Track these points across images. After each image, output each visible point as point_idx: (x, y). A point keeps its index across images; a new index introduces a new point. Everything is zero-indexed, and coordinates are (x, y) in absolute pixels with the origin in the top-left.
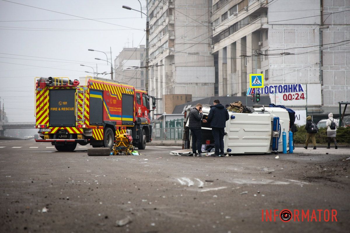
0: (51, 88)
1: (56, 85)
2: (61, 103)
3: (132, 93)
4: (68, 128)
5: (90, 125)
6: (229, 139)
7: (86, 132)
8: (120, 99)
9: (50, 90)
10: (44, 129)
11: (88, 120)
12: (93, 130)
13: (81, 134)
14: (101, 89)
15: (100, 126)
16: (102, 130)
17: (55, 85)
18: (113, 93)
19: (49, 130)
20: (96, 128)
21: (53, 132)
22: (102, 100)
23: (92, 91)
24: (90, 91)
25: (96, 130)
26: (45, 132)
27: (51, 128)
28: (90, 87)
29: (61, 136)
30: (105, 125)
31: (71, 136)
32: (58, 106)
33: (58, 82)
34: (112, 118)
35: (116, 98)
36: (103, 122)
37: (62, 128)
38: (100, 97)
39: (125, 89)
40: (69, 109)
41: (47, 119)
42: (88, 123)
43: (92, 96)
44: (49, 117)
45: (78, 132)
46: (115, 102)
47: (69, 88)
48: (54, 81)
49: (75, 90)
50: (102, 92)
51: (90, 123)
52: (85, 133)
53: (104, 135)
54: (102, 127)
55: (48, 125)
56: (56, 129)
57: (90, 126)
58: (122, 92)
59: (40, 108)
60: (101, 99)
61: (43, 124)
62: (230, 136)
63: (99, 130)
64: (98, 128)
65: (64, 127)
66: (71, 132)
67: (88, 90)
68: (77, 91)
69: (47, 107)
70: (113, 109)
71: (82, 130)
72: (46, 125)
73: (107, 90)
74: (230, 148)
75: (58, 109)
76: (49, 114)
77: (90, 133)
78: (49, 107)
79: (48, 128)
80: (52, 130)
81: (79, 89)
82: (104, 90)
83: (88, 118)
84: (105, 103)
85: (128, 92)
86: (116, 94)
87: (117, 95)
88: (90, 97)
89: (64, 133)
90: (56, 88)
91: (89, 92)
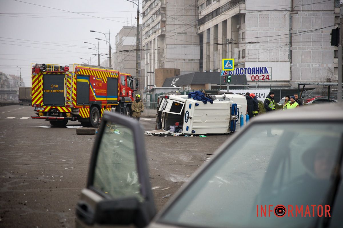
0: (45, 73)
1: (49, 71)
2: (53, 86)
3: (117, 77)
4: (59, 108)
5: (77, 105)
6: (194, 122)
7: (73, 111)
8: (105, 82)
9: (44, 75)
10: (38, 108)
11: (75, 101)
12: (80, 109)
13: (70, 112)
14: (88, 74)
15: (86, 106)
16: (88, 109)
17: (48, 71)
18: (99, 78)
19: (43, 109)
20: (83, 107)
21: (46, 110)
22: (88, 83)
23: (79, 76)
24: (77, 77)
25: (83, 109)
26: (39, 110)
27: (45, 107)
28: (77, 73)
29: (53, 114)
30: (91, 105)
31: (61, 114)
32: (50, 89)
33: (50, 68)
34: (97, 99)
35: (101, 81)
36: (89, 102)
37: (54, 107)
38: (87, 81)
39: (110, 73)
40: (60, 91)
41: (42, 99)
42: (75, 103)
43: (79, 80)
44: (43, 98)
45: (67, 111)
46: (100, 85)
47: (59, 73)
48: (47, 67)
49: (65, 75)
50: (89, 77)
51: (77, 104)
52: (73, 112)
53: (90, 113)
54: (88, 106)
55: (42, 104)
56: (49, 108)
57: (77, 106)
58: (108, 76)
59: (35, 90)
60: (87, 83)
61: (38, 103)
62: (194, 120)
63: (85, 109)
64: (84, 108)
65: (56, 106)
66: (61, 111)
67: (76, 76)
68: (66, 76)
69: (41, 89)
70: (98, 91)
71: (70, 110)
72: (41, 105)
73: (93, 75)
74: (194, 130)
75: (50, 91)
76: (43, 95)
77: (77, 112)
78: (43, 90)
79: (42, 107)
80: (45, 109)
81: (68, 75)
82: (91, 75)
83: (76, 99)
84: (91, 86)
85: (113, 76)
86: (101, 78)
87: (103, 79)
88: (77, 82)
89: (55, 111)
90: (49, 73)
91: (76, 77)
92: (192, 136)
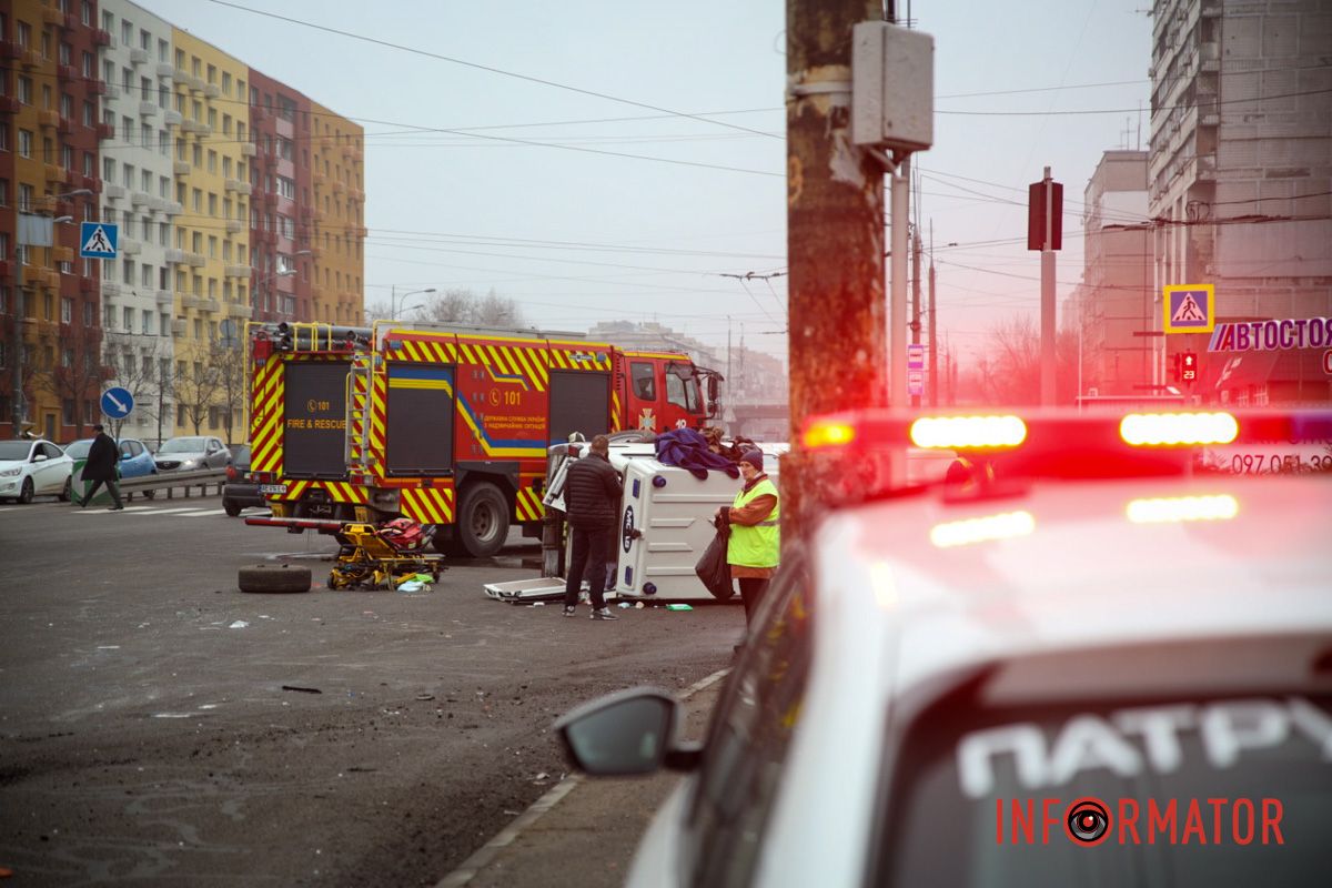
0: (290, 357)
1: (299, 349)
2: (313, 406)
3: (604, 365)
4: (330, 486)
5: (388, 475)
6: (651, 552)
7: (380, 498)
8: (540, 388)
9: (287, 364)
10: (269, 486)
11: (383, 463)
12: (406, 492)
13: (364, 504)
14: (445, 359)
15: (436, 480)
16: (448, 492)
17: (296, 349)
18: (505, 371)
19: (281, 489)
20: (420, 485)
21: (293, 496)
22: (450, 394)
23: (396, 368)
24: (387, 369)
25: (420, 492)
26: (272, 494)
27: (288, 483)
28: (389, 357)
29: (316, 509)
30: (461, 475)
31: (339, 509)
32: (306, 416)
34: (494, 452)
35: (520, 385)
36: (455, 465)
37: (316, 485)
38: (442, 385)
39: (567, 353)
40: (334, 424)
41: (279, 453)
42: (380, 469)
43: (396, 383)
44: (284, 448)
45: (356, 500)
46: (513, 398)
47: (334, 358)
48: (293, 336)
49: (350, 363)
50: (451, 371)
51: (386, 471)
52: (376, 501)
53: (456, 506)
54: (450, 480)
55: (280, 472)
56: (301, 485)
57: (388, 480)
58: (552, 366)
59: (261, 414)
60: (444, 391)
61: (267, 469)
62: (652, 544)
63: (434, 492)
64: (426, 488)
65: (321, 481)
66: (339, 498)
67: (384, 367)
68: (354, 366)
69: (274, 420)
70: (504, 422)
71: (365, 493)
72: (275, 475)
73: (473, 361)
74: (654, 582)
75: (306, 423)
76: (282, 440)
77: (391, 502)
78: (283, 419)
79: (279, 482)
80: (290, 489)
81: (359, 364)
82: (460, 361)
83: (383, 454)
84: (464, 404)
85: (580, 364)
86: (518, 371)
87: (525, 376)
88: (387, 388)
89: (321, 499)
90: (302, 359)
91: (384, 373)
92: (640, 605)
